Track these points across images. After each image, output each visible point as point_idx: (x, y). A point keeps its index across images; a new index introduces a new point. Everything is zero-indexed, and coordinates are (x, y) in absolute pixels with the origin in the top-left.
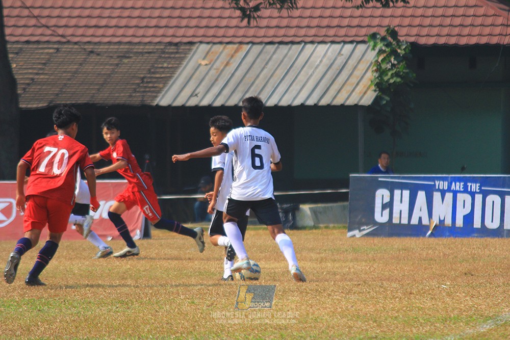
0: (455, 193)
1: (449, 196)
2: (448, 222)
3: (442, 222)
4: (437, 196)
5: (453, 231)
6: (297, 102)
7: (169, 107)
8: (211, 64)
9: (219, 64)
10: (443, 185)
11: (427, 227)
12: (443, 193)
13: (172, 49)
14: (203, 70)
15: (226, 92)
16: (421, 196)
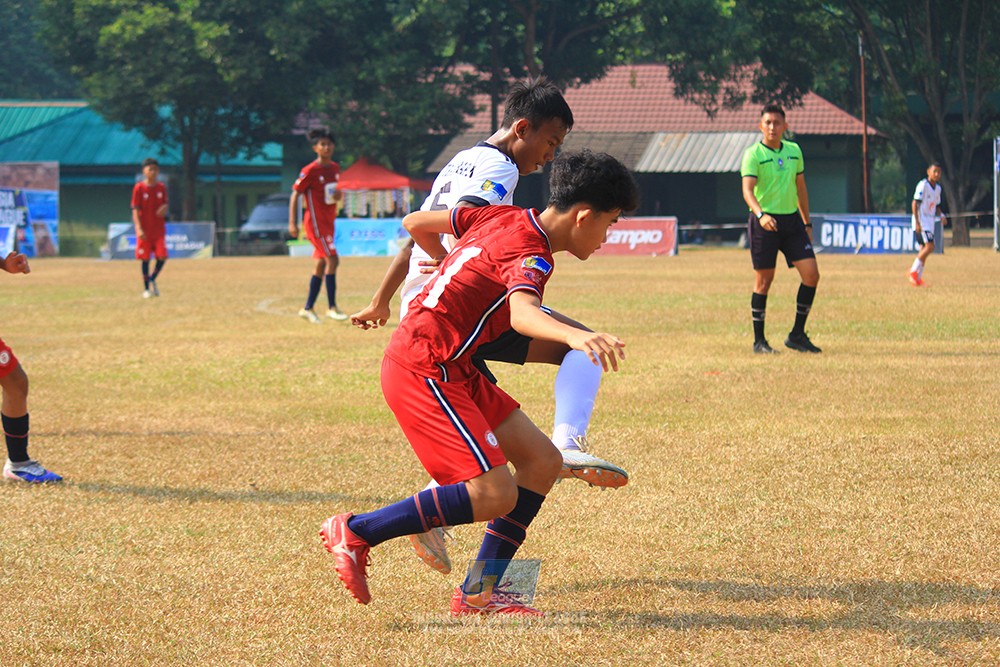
0: (872, 227)
1: (868, 229)
2: (868, 245)
3: (864, 245)
4: (861, 228)
5: (871, 250)
6: (726, 169)
7: (646, 174)
8: (668, 145)
9: (673, 145)
10: (865, 222)
11: (855, 248)
12: (865, 227)
13: (641, 136)
14: (662, 150)
15: (680, 163)
16: (851, 228)
